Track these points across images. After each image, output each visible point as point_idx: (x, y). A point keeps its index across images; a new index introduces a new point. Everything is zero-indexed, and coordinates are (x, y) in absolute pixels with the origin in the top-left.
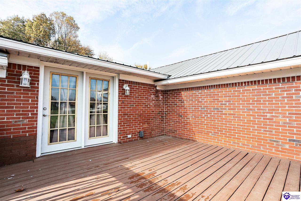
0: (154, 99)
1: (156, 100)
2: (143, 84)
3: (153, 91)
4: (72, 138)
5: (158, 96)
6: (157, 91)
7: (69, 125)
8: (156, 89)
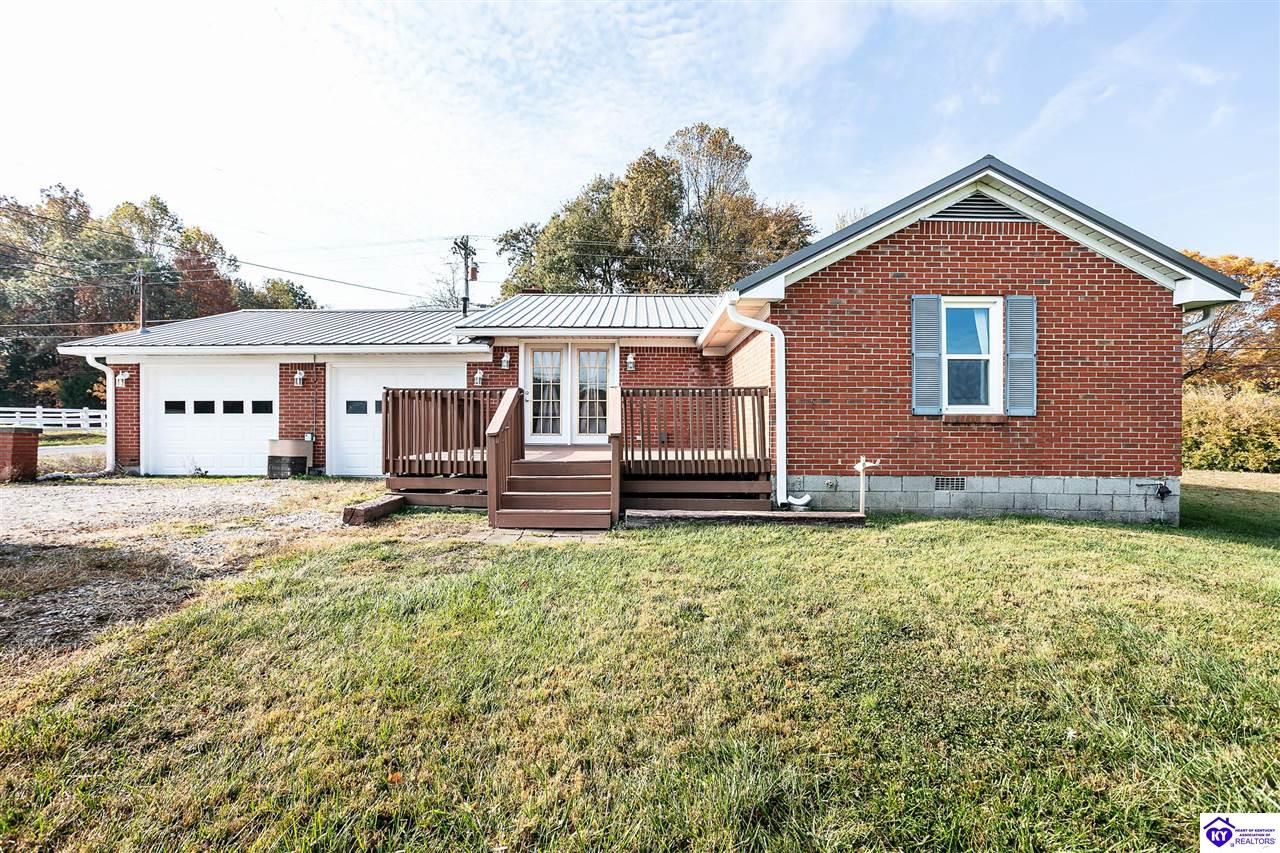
0: (696, 375)
1: (704, 377)
2: (668, 349)
3: (694, 359)
4: (556, 430)
5: (707, 370)
6: (705, 360)
7: (554, 414)
8: (701, 355)
